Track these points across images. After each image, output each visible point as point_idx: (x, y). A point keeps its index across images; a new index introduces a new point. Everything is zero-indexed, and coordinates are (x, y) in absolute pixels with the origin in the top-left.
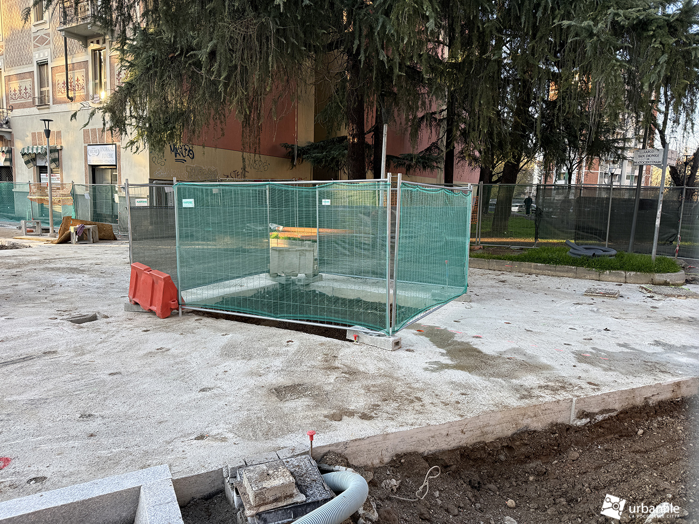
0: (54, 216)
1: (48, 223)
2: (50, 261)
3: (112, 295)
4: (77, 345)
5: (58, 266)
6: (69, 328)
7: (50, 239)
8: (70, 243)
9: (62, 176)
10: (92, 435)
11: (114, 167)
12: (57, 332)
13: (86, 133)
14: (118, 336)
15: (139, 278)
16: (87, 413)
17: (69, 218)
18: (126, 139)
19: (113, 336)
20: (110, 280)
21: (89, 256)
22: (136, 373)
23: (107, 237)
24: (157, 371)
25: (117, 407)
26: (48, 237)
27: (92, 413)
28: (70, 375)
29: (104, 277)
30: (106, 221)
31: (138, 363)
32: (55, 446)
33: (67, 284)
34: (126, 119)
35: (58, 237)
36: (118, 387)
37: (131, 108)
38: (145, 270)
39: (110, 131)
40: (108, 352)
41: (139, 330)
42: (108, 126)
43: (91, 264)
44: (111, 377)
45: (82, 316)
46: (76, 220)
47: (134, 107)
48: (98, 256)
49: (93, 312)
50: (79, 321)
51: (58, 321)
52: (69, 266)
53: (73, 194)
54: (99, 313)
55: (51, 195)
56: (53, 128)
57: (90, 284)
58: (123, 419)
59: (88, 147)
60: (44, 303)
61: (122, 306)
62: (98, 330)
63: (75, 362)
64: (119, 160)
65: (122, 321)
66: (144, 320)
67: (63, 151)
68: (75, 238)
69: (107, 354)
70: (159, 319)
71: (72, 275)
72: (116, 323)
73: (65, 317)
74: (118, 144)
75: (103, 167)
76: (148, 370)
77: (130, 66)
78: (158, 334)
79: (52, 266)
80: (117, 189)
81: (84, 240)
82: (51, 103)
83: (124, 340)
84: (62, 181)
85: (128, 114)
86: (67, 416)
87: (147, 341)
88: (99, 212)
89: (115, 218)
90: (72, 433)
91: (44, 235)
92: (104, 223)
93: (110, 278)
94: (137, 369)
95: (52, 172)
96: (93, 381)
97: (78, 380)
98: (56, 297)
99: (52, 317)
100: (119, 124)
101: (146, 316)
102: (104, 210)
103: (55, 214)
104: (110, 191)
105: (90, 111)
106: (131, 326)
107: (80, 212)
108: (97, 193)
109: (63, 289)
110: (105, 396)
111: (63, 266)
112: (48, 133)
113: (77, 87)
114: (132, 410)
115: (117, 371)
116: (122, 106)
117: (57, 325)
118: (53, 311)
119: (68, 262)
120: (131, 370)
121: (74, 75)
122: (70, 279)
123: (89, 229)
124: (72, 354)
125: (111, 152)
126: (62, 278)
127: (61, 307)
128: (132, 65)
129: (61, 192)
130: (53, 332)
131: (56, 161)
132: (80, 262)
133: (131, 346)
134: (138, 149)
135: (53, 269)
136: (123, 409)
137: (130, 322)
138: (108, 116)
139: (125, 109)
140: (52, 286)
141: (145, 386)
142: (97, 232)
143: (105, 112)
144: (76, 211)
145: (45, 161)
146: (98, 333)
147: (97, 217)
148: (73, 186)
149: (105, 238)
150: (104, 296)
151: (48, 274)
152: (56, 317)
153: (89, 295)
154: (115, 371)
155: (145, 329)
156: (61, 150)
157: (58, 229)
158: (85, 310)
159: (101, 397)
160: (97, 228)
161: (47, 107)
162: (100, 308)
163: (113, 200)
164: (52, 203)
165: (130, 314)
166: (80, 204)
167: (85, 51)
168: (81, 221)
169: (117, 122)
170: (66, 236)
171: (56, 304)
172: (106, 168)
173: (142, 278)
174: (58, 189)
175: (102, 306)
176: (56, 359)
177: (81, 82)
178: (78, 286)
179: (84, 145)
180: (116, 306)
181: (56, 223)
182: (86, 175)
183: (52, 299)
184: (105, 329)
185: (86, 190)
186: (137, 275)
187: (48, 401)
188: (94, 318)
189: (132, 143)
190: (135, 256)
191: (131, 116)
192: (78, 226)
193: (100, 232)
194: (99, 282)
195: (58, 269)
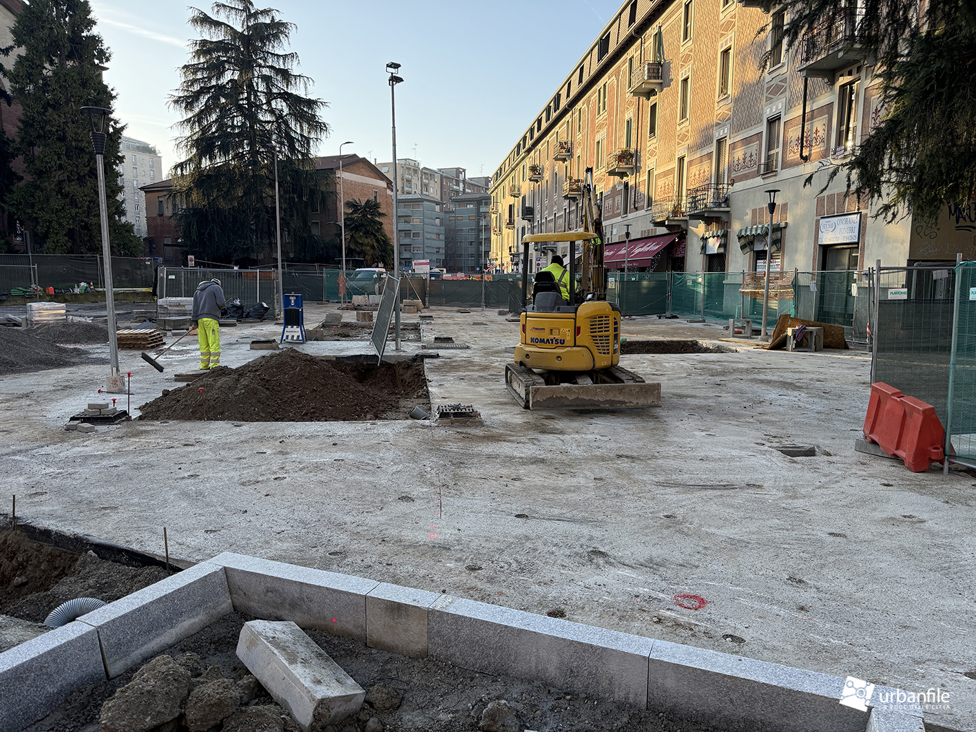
0: (768, 314)
1: (760, 324)
2: (759, 370)
3: (838, 425)
4: (788, 484)
5: (769, 378)
6: (778, 460)
7: (760, 343)
8: (785, 350)
9: (782, 262)
10: (802, 608)
11: (854, 246)
12: (764, 462)
13: (820, 202)
14: (844, 484)
15: (882, 405)
16: (798, 577)
17: (787, 316)
18: (879, 203)
19: (837, 482)
20: (835, 404)
21: (809, 369)
22: (869, 542)
23: (835, 344)
24: (901, 548)
25: (838, 581)
26: (758, 340)
27: (804, 579)
28: (778, 521)
29: (827, 399)
30: (835, 321)
31: (873, 529)
32: (757, 605)
33: (779, 402)
34: (882, 174)
35: (771, 341)
36: (841, 554)
37: (891, 156)
38: (893, 394)
39: (855, 195)
40: (829, 502)
41: (876, 482)
42: (853, 188)
43: (811, 380)
44: (832, 538)
45: (795, 447)
46: (795, 319)
47: (896, 156)
48: (821, 370)
49: (810, 444)
50: (792, 453)
51: (766, 448)
52: (782, 379)
53: (795, 285)
54: (818, 447)
55: (768, 286)
56: (779, 201)
57: (808, 406)
58: (847, 601)
59: (822, 221)
60: (750, 422)
61: (852, 443)
62: (816, 470)
63: (784, 505)
64: (864, 235)
65: (850, 464)
66: (884, 468)
67: (787, 230)
68: (791, 344)
69: (827, 505)
70: (910, 472)
71: (784, 391)
72: (842, 465)
73: (775, 445)
74: (863, 211)
75: (839, 247)
76: (886, 542)
77: (897, 95)
78: (906, 493)
79: (762, 377)
80: (855, 276)
81: (804, 347)
82: (779, 169)
83: (852, 491)
84: (782, 268)
85: (886, 167)
86: (772, 573)
87: (888, 500)
88: (827, 310)
89: (848, 318)
90: (777, 596)
91: (754, 338)
92: (832, 325)
93: (836, 402)
94: (870, 537)
95: (772, 257)
96: (806, 536)
97: (787, 530)
98: (765, 417)
99: (759, 441)
100: (870, 183)
101: (888, 463)
102: (834, 307)
103: (770, 312)
104: (846, 280)
105: (831, 170)
106: (864, 473)
107: (801, 309)
108: (827, 283)
109: (772, 409)
110: (822, 562)
111: (775, 378)
112: (772, 207)
113: (814, 141)
114: (861, 594)
115: (841, 533)
116: (877, 156)
117: (763, 453)
118: (759, 434)
119: (781, 374)
120: (861, 536)
121: (812, 127)
122: (783, 397)
123: (811, 332)
124: (781, 494)
125: (853, 225)
126: (772, 394)
127: (770, 431)
128: (901, 92)
129: (780, 282)
130: (760, 461)
131: (778, 243)
132: (797, 376)
133: (863, 502)
134: (894, 215)
135: (762, 381)
136: (849, 588)
137: (862, 467)
138: (855, 174)
139: (882, 160)
140: (761, 402)
141: (882, 565)
142: (822, 337)
143: (851, 169)
144: (796, 308)
145: (764, 243)
146: (816, 474)
147: (823, 315)
148: (797, 274)
149: (833, 345)
150: (827, 425)
151: (756, 387)
152: (763, 442)
153: (806, 420)
154: (838, 531)
155: (886, 482)
156: (785, 228)
157: (771, 330)
158: (800, 440)
159: (816, 561)
160: (823, 331)
161: (774, 174)
162: (820, 440)
163: (849, 292)
164: (768, 297)
165: (862, 457)
166: (802, 298)
167: (831, 90)
168: (802, 321)
169: (868, 180)
170: (780, 341)
171: (764, 426)
172: (843, 248)
173: (888, 406)
174: (777, 279)
175: (823, 439)
176: (762, 496)
177: (821, 133)
178: (793, 407)
179: (816, 218)
180: (843, 441)
181: (769, 324)
182: (814, 259)
183: (760, 418)
184: (826, 470)
185: (813, 279)
186: (879, 401)
187: (750, 546)
188: (811, 453)
189: (887, 208)
190: (879, 374)
191: (891, 168)
192: (797, 328)
193: (825, 337)
194: (819, 405)
195: (769, 382)
